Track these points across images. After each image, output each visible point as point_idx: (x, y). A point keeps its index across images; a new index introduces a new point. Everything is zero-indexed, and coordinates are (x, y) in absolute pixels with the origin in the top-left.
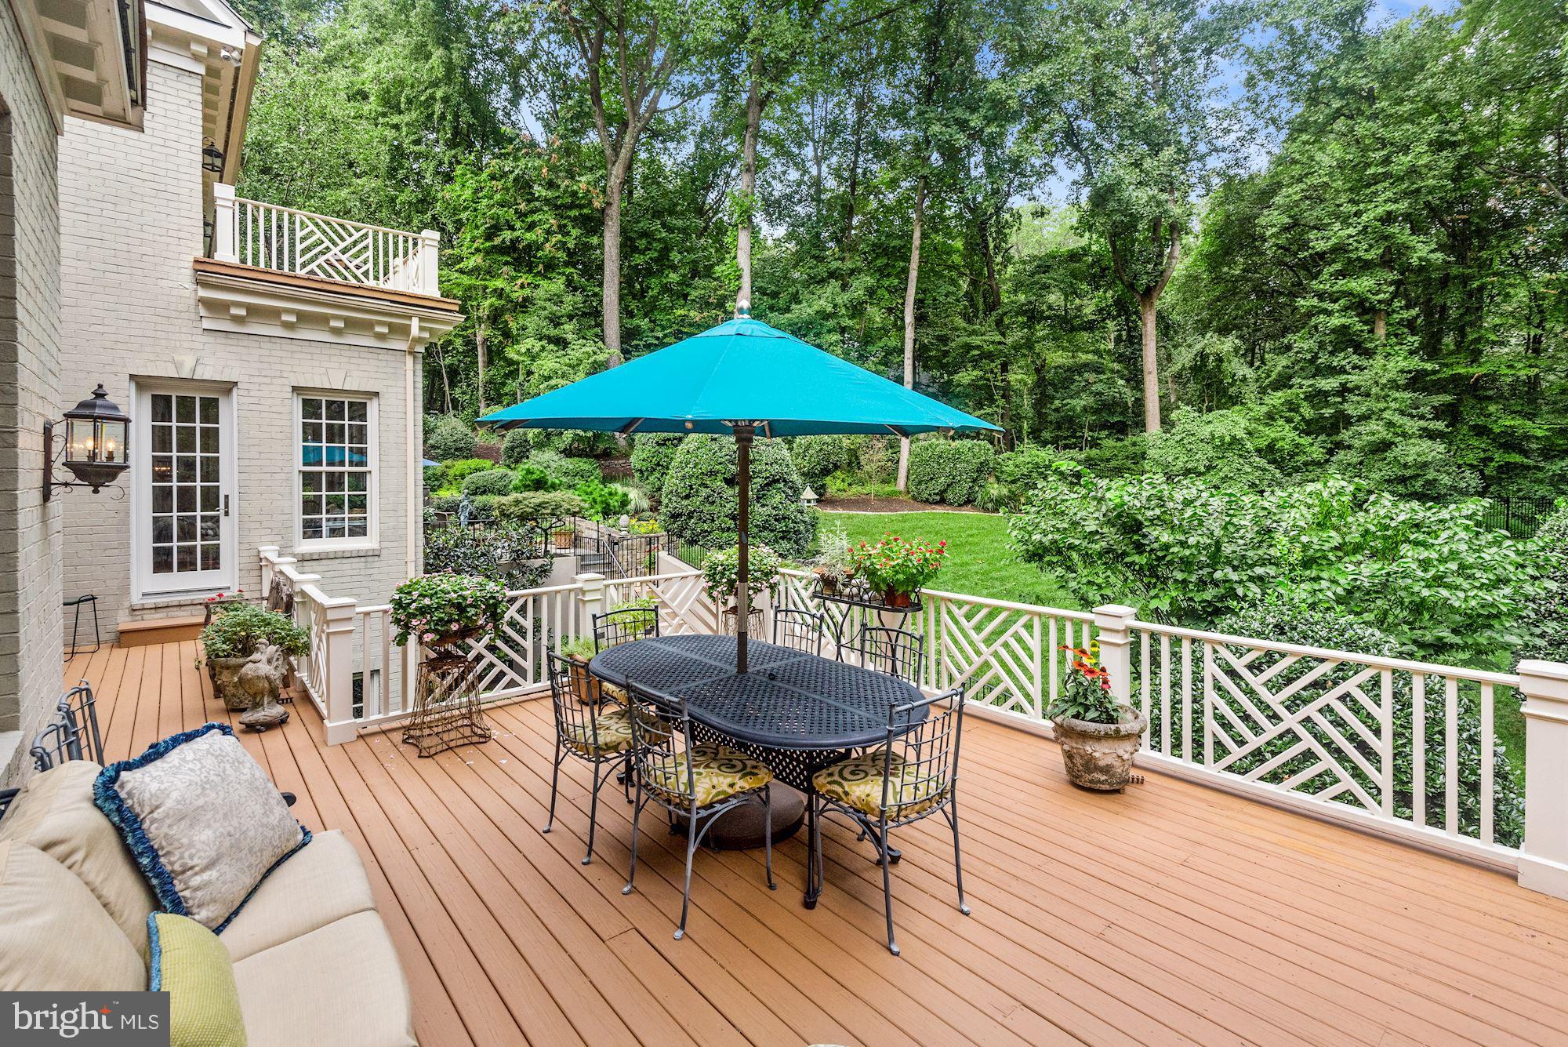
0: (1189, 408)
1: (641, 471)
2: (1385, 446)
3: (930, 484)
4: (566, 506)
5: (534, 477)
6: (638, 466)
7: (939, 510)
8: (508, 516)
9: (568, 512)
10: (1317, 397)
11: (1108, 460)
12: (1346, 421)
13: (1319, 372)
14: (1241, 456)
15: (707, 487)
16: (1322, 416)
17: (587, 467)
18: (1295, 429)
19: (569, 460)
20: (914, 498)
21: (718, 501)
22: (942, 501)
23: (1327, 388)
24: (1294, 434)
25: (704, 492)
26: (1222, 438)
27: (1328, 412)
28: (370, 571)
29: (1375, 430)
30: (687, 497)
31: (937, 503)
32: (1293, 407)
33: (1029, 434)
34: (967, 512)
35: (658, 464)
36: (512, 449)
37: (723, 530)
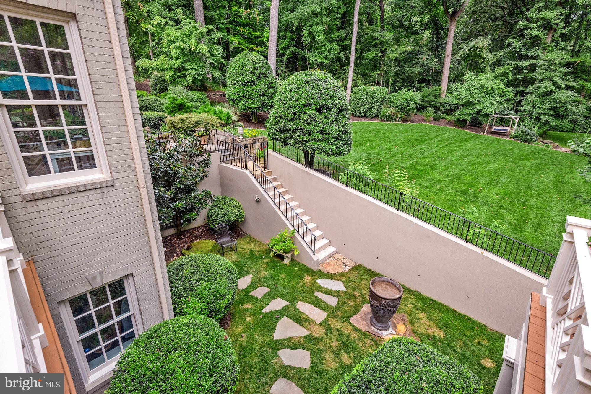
0: (472, 73)
1: (233, 100)
2: (551, 92)
3: (361, 108)
4: (211, 123)
5: (178, 102)
6: (232, 97)
7: (364, 121)
8: (178, 129)
9: (213, 126)
10: (518, 70)
11: (426, 97)
12: (532, 81)
13: (521, 58)
14: (492, 96)
15: (305, 113)
16: (517, 79)
17: (200, 96)
18: (504, 84)
19: (193, 92)
20: (352, 115)
21: (312, 122)
22: (365, 116)
23: (524, 65)
24: (503, 87)
25: (304, 117)
26: (487, 88)
27: (520, 77)
28: (107, 200)
29: (547, 85)
30: (292, 120)
31: (362, 117)
32: (505, 74)
33: (392, 84)
34: (375, 121)
35: (243, 96)
36: (156, 85)
37: (315, 140)
